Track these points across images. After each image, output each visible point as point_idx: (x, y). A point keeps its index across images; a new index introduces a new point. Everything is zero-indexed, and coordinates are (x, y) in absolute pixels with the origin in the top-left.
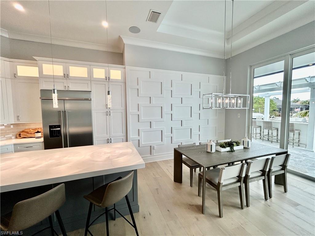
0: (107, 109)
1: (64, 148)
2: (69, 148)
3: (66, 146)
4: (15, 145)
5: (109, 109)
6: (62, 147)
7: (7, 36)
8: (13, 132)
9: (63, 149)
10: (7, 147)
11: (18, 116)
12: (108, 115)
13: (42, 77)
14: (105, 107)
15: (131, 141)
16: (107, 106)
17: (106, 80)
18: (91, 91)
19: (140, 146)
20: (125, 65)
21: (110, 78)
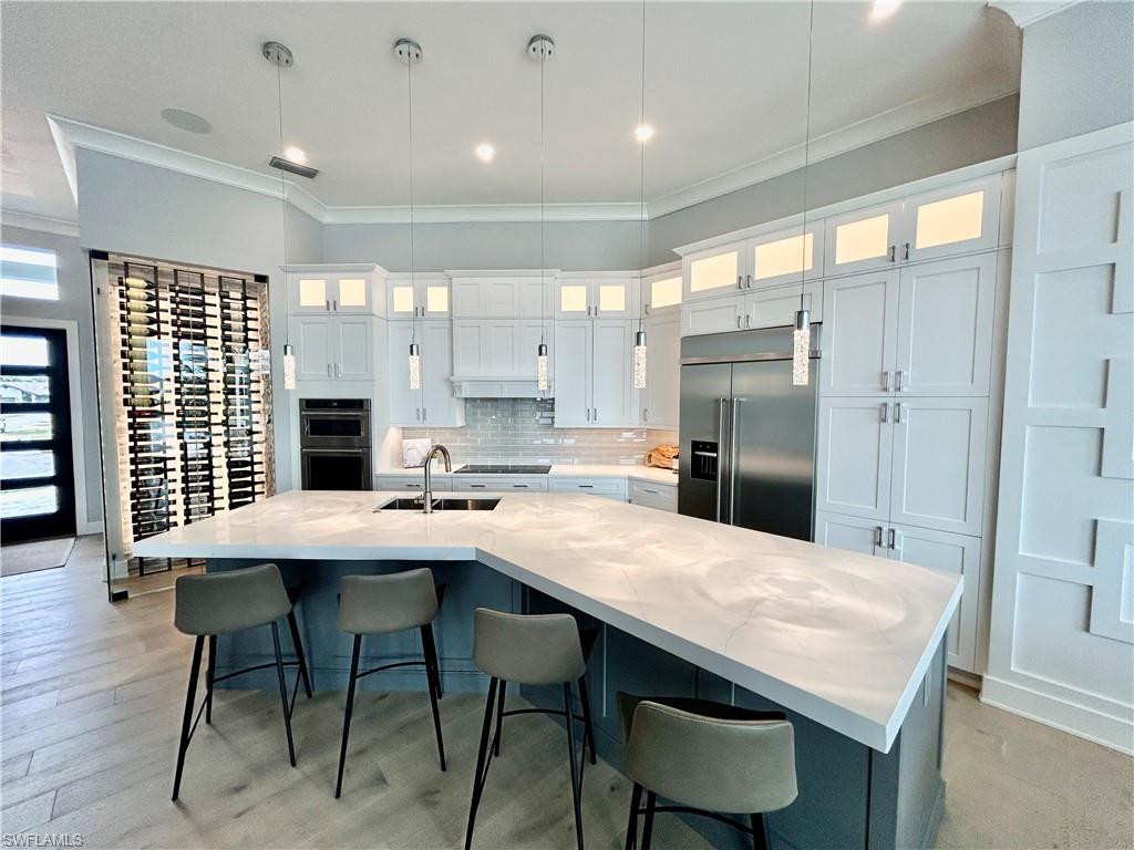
0: (884, 394)
1: (735, 524)
2: (732, 528)
3: (725, 520)
4: (631, 479)
5: (898, 394)
6: (715, 520)
7: (646, 216)
8: (643, 449)
9: (717, 527)
10: (615, 481)
11: (646, 410)
12: (890, 420)
13: (690, 302)
14: (879, 386)
15: (1019, 576)
16: (887, 380)
17: (891, 263)
18: (821, 323)
19: (1091, 630)
20: (1015, 152)
21: (914, 246)
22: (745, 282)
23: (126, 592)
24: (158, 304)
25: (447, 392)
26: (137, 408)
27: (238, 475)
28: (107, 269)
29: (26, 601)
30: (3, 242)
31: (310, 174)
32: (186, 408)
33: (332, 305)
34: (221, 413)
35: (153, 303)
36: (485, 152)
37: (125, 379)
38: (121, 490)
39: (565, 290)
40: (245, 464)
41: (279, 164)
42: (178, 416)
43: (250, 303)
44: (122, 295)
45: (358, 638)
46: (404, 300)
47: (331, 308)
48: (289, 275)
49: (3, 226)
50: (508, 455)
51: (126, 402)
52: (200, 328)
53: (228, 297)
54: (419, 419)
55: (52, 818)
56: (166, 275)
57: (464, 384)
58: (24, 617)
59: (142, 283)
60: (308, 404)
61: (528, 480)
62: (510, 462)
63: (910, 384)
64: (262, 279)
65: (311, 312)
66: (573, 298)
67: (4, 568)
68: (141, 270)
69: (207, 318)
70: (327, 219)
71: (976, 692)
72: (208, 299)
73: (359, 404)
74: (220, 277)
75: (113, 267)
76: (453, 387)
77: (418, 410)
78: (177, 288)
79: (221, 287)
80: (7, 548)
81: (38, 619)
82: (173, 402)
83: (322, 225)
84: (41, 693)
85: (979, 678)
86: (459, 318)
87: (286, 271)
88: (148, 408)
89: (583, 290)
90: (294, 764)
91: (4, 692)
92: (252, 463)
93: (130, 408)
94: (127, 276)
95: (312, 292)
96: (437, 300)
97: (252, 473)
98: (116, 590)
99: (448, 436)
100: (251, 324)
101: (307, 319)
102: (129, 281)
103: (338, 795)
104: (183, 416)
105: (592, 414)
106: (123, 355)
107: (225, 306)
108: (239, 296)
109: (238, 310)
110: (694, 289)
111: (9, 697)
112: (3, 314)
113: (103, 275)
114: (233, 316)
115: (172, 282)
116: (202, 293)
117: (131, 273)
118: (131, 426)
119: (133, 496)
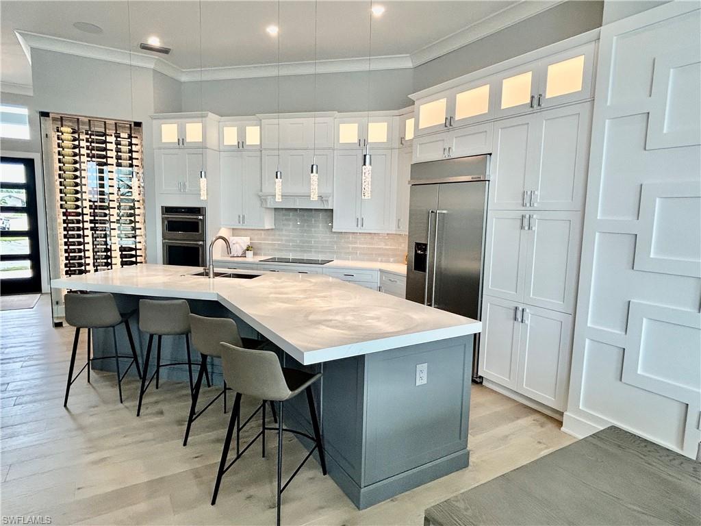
4: (382, 271)
5: (532, 208)
10: (371, 272)
12: (526, 228)
13: (418, 137)
14: (522, 202)
15: (587, 341)
16: (526, 198)
17: (531, 109)
18: (490, 154)
19: (623, 380)
20: (601, 26)
21: (545, 97)
22: (449, 122)
23: (62, 323)
24: (79, 143)
25: (258, 203)
26: (69, 210)
27: (126, 256)
28: (51, 122)
29: (12, 323)
30: (2, 103)
31: (165, 51)
32: (96, 211)
33: (181, 141)
34: (115, 215)
35: (76, 143)
36: (273, 30)
37: (61, 191)
38: (61, 262)
39: (342, 126)
40: (131, 249)
41: (145, 47)
42: (91, 216)
43: (134, 141)
44: (58, 139)
45: (151, 336)
46: (231, 136)
47: (181, 144)
48: (154, 121)
49: (2, 92)
50: (305, 251)
51: (62, 206)
52: (103, 158)
53: (120, 137)
54: (240, 222)
55: (14, 405)
56: (84, 123)
57: (269, 197)
58: (10, 330)
59: (70, 130)
60: (167, 210)
61: (310, 269)
62: (306, 257)
63: (538, 201)
64: (138, 124)
65: (168, 146)
66: (348, 133)
67: (2, 307)
68: (70, 121)
69: (108, 152)
70: (184, 78)
71: (560, 424)
72: (109, 139)
73: (198, 211)
74: (116, 123)
75: (54, 119)
76: (263, 199)
77: (239, 217)
78: (90, 132)
79: (116, 130)
80: (3, 297)
81: (17, 331)
82: (88, 207)
83: (181, 83)
84: (14, 362)
85: (562, 414)
86: (265, 149)
87: (153, 118)
88: (75, 211)
89: (355, 126)
90: (122, 402)
91: (2, 360)
92: (136, 249)
93: (64, 210)
94: (62, 126)
95: (169, 132)
96: (253, 136)
97: (136, 256)
98: (57, 321)
99: (263, 236)
100: (135, 155)
101: (167, 151)
102: (63, 129)
103: (138, 415)
104: (94, 216)
105: (360, 222)
106: (60, 176)
107: (118, 143)
108: (126, 136)
109: (126, 146)
110: (421, 126)
111: (5, 361)
112: (2, 149)
113: (49, 125)
114: (122, 150)
115: (87, 128)
116: (105, 135)
117: (64, 123)
118: (64, 222)
119: (66, 265)
